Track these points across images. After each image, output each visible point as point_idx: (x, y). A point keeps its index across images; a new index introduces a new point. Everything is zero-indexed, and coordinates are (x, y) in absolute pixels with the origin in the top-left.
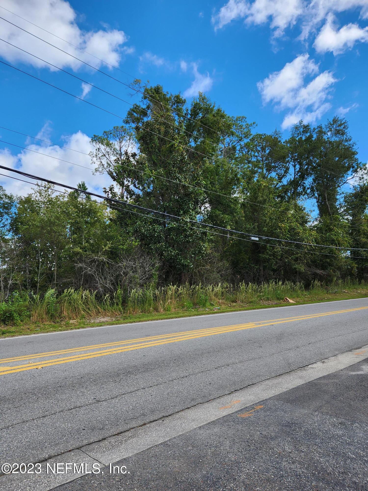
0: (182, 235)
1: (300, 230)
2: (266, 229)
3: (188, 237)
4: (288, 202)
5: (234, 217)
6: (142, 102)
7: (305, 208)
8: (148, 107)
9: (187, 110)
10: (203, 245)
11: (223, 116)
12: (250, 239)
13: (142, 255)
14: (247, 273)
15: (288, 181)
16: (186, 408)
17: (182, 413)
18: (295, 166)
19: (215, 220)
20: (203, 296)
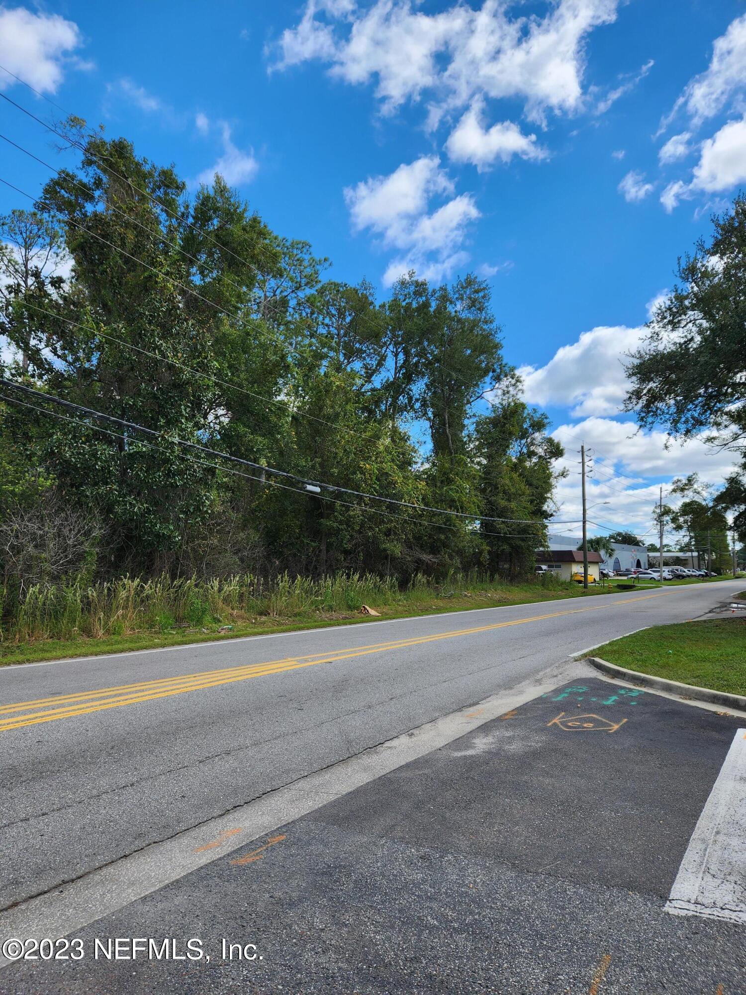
0: (159, 471)
1: (398, 477)
2: (336, 471)
3: (174, 475)
4: (380, 422)
5: (277, 441)
6: (84, 170)
7: (409, 436)
8: (98, 183)
9: (188, 206)
10: (205, 495)
11: (262, 234)
12: (304, 489)
13: (63, 510)
14: (295, 555)
15: (384, 381)
16: (119, 856)
17: (110, 869)
18: (396, 355)
19: (235, 444)
20: (198, 603)
